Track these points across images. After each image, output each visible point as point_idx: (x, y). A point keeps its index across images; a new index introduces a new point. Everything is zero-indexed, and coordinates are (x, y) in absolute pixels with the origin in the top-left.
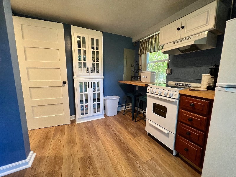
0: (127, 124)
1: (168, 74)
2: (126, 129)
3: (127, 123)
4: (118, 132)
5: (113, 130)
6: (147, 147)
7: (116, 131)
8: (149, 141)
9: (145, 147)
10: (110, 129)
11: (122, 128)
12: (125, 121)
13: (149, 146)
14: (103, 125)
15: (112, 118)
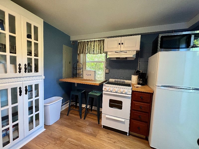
0: (79, 126)
1: (106, 73)
2: (82, 131)
3: (77, 124)
4: (77, 140)
5: (69, 142)
6: (110, 140)
7: (72, 140)
8: (108, 133)
9: (110, 141)
10: (64, 142)
11: (77, 133)
12: (73, 122)
13: (111, 138)
14: (51, 141)
15: (56, 126)
